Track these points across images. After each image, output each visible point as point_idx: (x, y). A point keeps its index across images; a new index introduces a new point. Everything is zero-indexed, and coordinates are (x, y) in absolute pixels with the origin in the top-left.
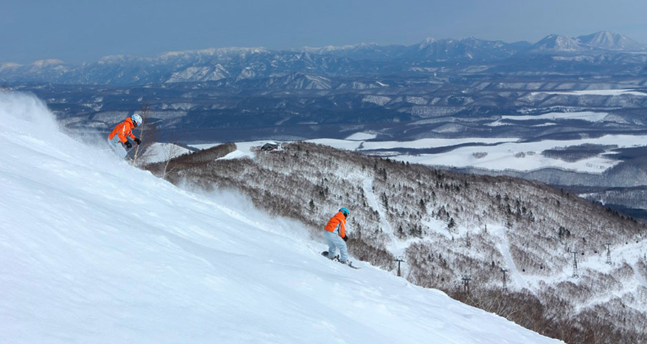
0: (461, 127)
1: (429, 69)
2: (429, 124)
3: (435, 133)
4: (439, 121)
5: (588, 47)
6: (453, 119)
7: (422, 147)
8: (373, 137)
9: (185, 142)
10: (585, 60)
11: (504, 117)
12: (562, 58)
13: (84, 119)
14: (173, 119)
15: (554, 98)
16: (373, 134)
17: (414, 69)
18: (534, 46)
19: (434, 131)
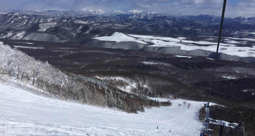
0: (214, 39)
1: (201, 22)
2: (203, 37)
3: (206, 40)
4: (207, 36)
5: (251, 21)
6: (212, 36)
7: (202, 44)
8: (185, 39)
9: (126, 33)
10: (250, 24)
11: (229, 38)
12: (243, 23)
13: (101, 24)
14: (126, 27)
15: (245, 34)
16: (185, 38)
17: (197, 22)
18: (234, 19)
19: (206, 39)
